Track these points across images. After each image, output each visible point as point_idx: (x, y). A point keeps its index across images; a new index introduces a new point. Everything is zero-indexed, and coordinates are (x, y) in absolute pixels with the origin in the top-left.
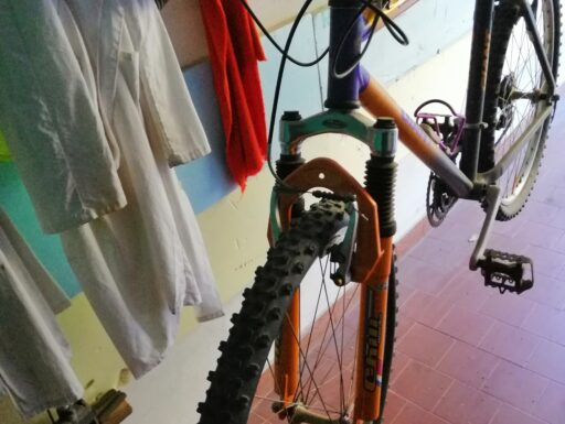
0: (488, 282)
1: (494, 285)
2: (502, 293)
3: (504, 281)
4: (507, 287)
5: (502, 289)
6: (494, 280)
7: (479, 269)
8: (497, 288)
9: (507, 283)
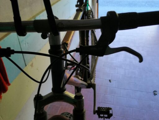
0: (99, 117)
1: (101, 117)
2: (104, 119)
3: (104, 115)
4: (105, 117)
5: (104, 118)
6: (101, 115)
7: (96, 113)
8: (103, 118)
9: (105, 116)
